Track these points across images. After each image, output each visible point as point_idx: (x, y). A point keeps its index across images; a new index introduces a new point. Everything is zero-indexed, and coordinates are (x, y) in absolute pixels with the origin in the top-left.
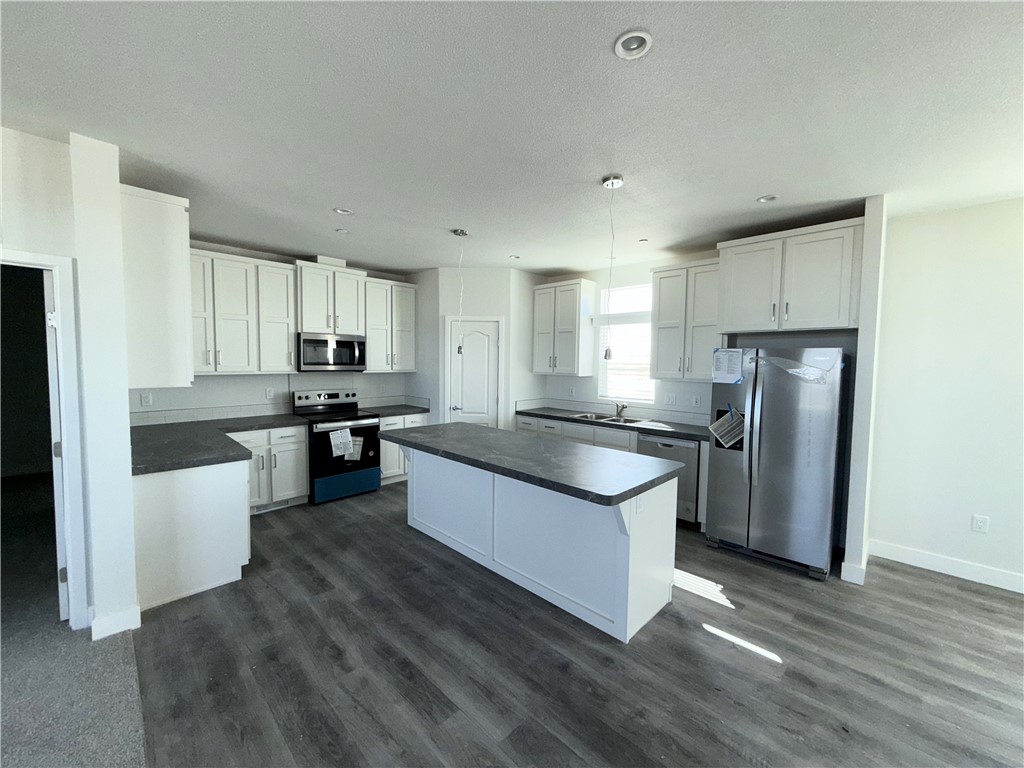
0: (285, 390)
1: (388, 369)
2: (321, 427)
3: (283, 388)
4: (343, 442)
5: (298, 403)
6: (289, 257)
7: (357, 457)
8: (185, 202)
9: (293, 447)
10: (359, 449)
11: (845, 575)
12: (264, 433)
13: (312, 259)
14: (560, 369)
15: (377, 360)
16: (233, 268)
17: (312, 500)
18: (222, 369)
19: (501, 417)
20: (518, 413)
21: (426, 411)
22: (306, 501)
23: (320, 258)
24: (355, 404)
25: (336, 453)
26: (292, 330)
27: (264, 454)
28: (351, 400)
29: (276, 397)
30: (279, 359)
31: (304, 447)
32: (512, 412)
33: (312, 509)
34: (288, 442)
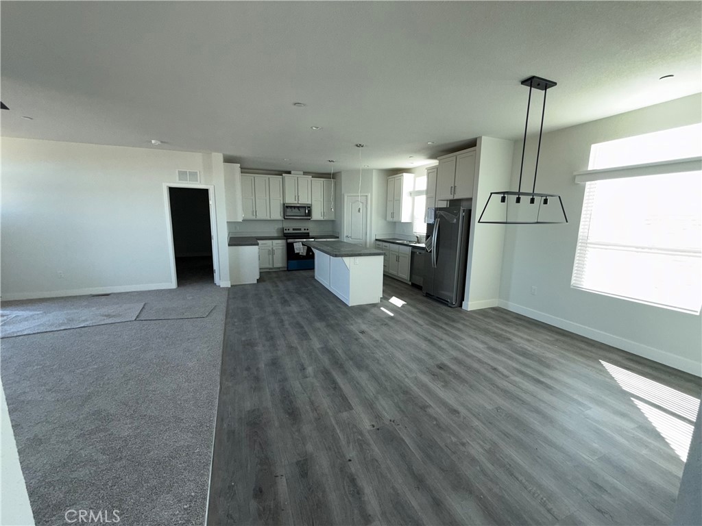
0: (281, 227)
1: (322, 218)
2: (290, 241)
3: (280, 226)
4: (299, 248)
5: (285, 232)
6: (280, 173)
7: (305, 254)
8: (239, 165)
9: (281, 248)
10: (305, 251)
11: (464, 307)
12: (270, 241)
13: (289, 173)
14: (395, 220)
15: (317, 215)
16: (261, 179)
17: (289, 269)
18: (258, 218)
19: (368, 241)
20: (376, 240)
21: (338, 238)
22: (286, 269)
23: (292, 172)
24: (308, 233)
25: (296, 251)
26: (282, 202)
27: (270, 249)
28: (306, 231)
29: (278, 229)
30: (277, 214)
31: (285, 248)
32: (373, 238)
33: (287, 273)
34: (279, 245)
